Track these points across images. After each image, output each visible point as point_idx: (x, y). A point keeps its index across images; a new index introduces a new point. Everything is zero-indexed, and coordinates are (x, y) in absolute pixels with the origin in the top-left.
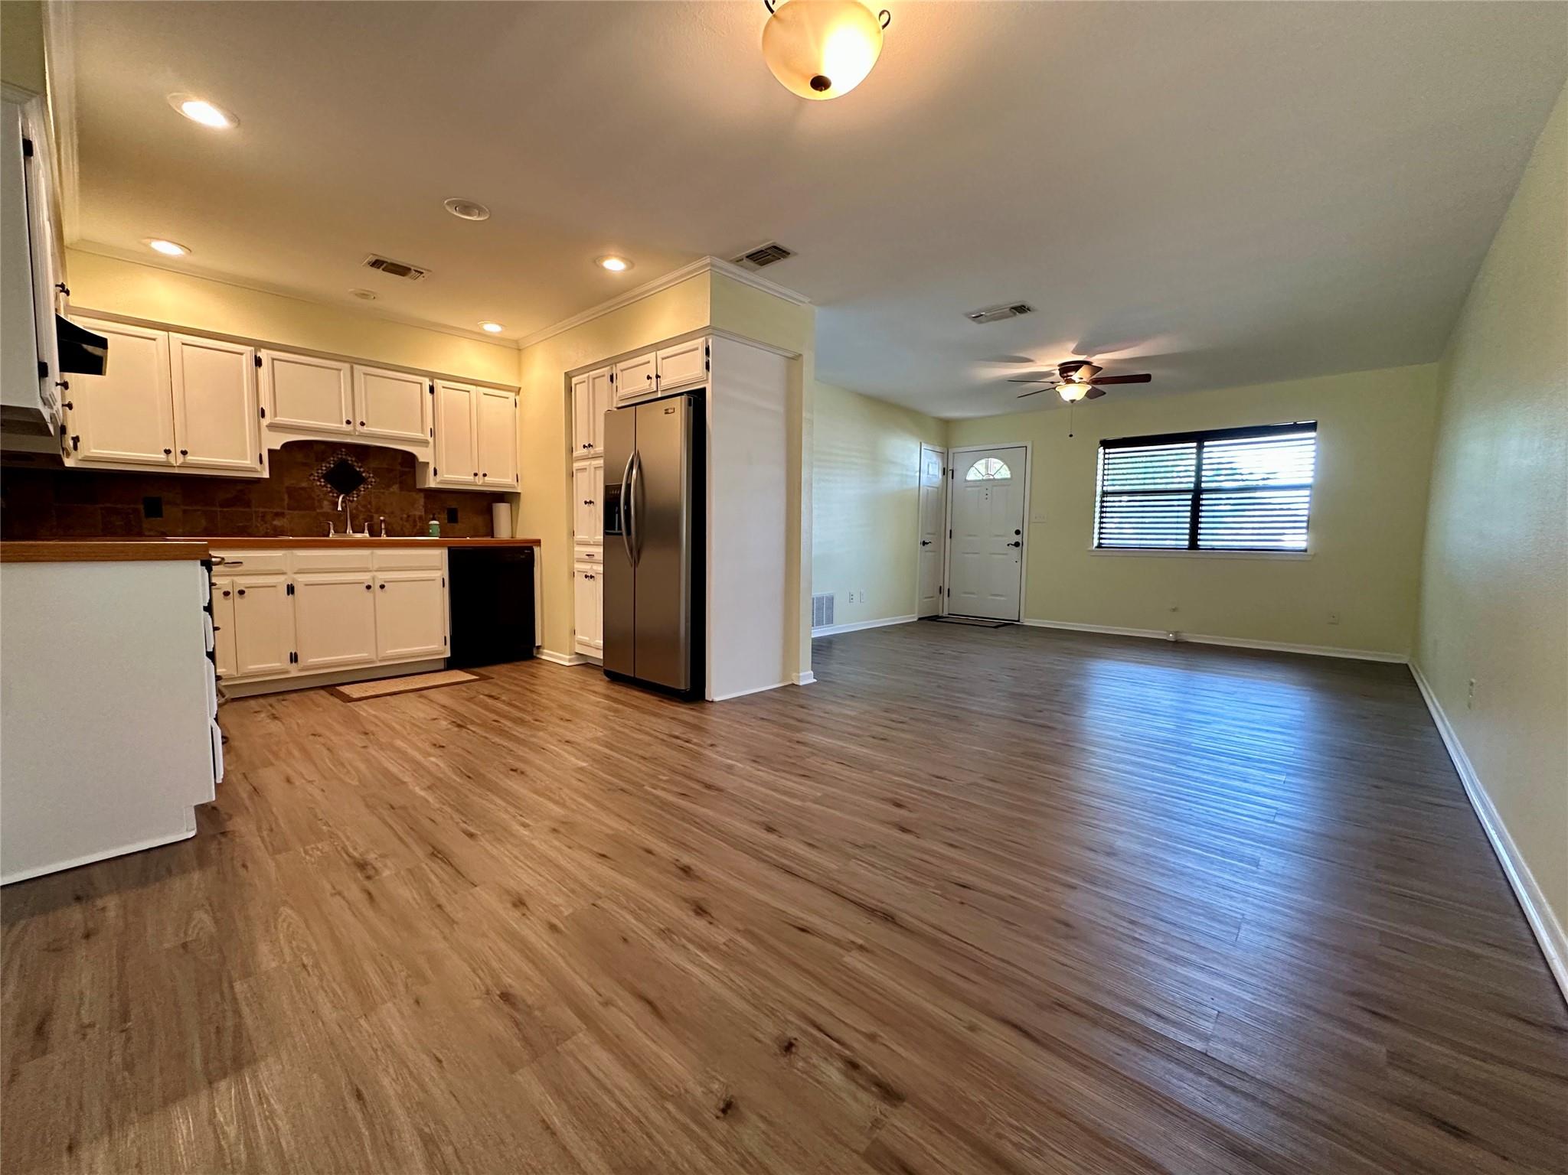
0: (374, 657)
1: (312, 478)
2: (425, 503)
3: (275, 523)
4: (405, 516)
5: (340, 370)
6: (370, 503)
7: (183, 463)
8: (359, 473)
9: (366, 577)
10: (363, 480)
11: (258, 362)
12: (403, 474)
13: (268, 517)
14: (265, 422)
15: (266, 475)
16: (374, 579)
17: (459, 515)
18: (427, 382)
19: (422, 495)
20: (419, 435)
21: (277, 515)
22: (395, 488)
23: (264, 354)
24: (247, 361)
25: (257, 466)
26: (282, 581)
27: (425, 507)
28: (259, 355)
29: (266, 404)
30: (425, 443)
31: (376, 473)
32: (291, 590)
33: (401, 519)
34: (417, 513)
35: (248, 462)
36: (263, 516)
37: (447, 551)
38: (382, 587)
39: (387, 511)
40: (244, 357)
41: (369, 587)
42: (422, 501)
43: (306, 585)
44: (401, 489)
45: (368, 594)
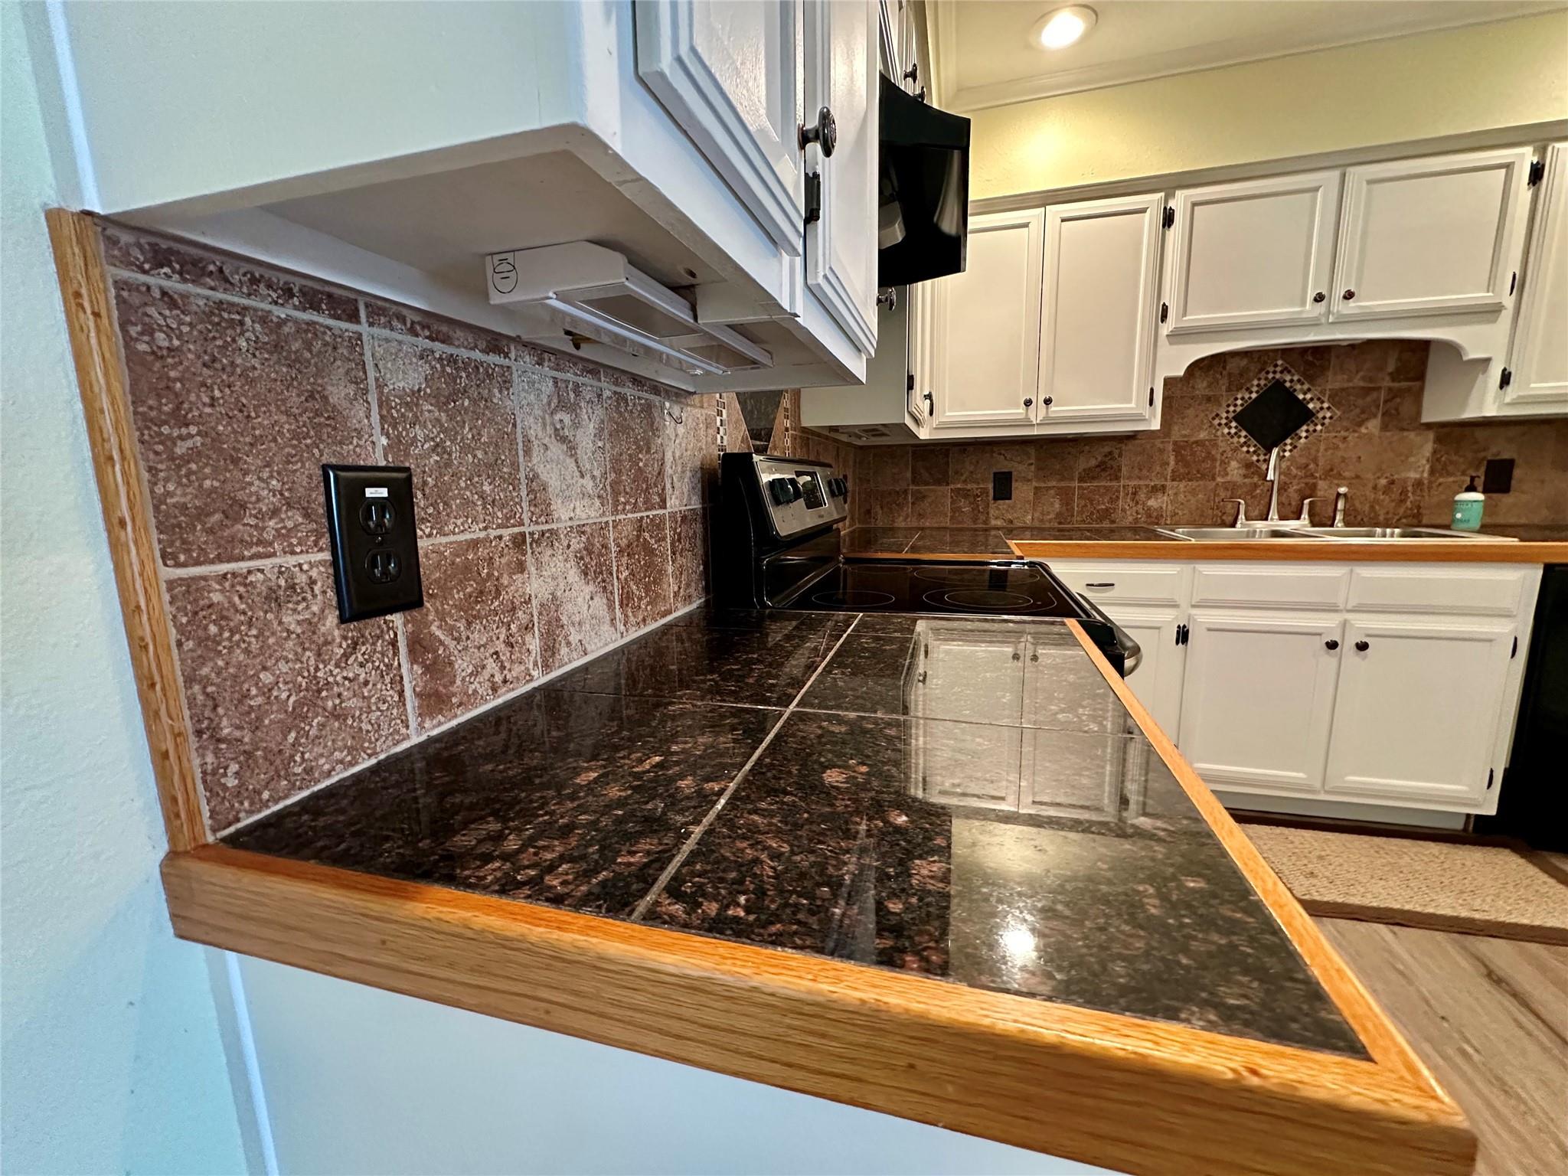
0: (1318, 785)
1: (1216, 422)
2: (1435, 452)
3: (1151, 503)
4: (1383, 482)
5: (1316, 189)
6: (1315, 460)
7: (1046, 418)
8: (1302, 405)
9: (1327, 624)
10: (1307, 416)
11: (1168, 219)
12: (1393, 395)
13: (1142, 496)
14: (1166, 329)
15: (1156, 425)
16: (1345, 624)
17: (1517, 473)
18: (1525, 157)
19: (1431, 435)
20: (1479, 296)
21: (1155, 490)
22: (1373, 426)
23: (1179, 202)
24: (1151, 220)
25: (1146, 411)
26: (1170, 620)
27: (1435, 459)
28: (1172, 204)
29: (1170, 298)
30: (1489, 312)
31: (1336, 398)
32: (1183, 636)
33: (1375, 488)
34: (1413, 475)
35: (1133, 405)
36: (1135, 494)
37: (1540, 573)
38: (1362, 647)
39: (1347, 474)
40: (1147, 214)
41: (1332, 645)
42: (1428, 448)
43: (1209, 630)
44: (1385, 427)
45: (1329, 659)
